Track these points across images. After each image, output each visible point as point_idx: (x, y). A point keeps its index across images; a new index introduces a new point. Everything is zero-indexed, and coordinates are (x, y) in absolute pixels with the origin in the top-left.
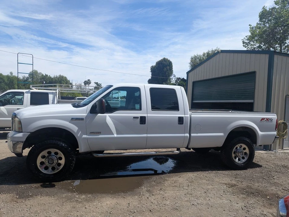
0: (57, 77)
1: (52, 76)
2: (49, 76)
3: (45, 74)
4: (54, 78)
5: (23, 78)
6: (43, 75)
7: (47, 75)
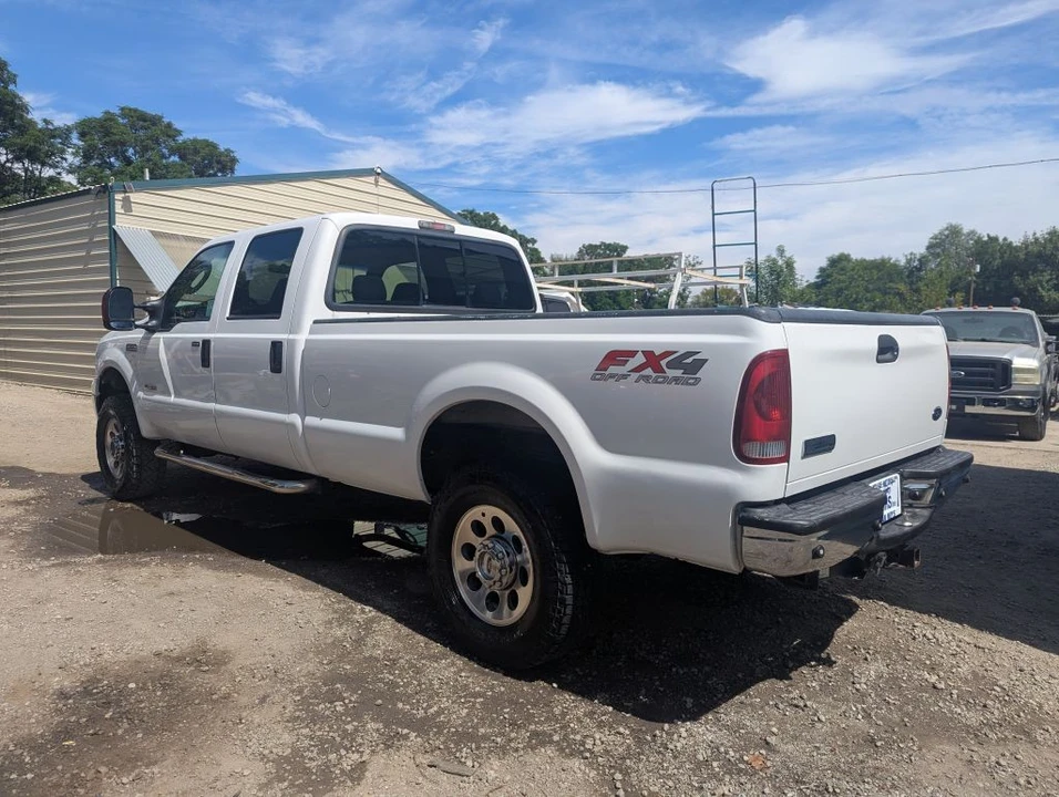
0: (1037, 239)
1: (1016, 239)
2: (1005, 239)
3: (988, 235)
4: (1026, 244)
5: (909, 261)
6: (979, 238)
7: (996, 239)
